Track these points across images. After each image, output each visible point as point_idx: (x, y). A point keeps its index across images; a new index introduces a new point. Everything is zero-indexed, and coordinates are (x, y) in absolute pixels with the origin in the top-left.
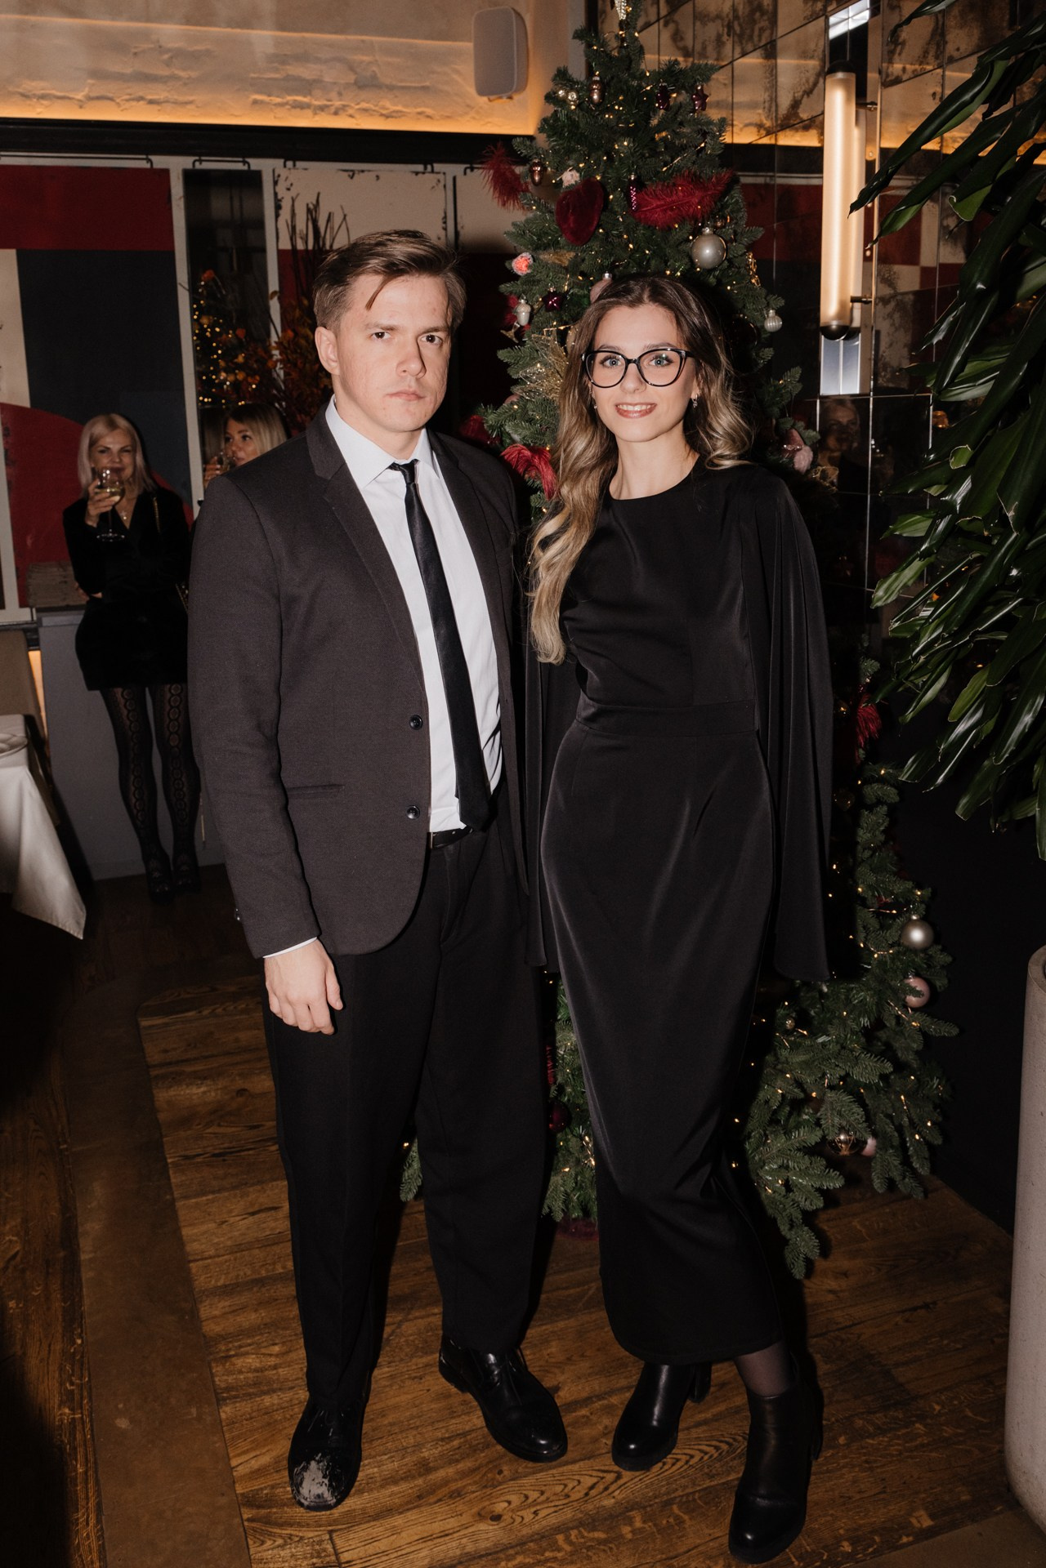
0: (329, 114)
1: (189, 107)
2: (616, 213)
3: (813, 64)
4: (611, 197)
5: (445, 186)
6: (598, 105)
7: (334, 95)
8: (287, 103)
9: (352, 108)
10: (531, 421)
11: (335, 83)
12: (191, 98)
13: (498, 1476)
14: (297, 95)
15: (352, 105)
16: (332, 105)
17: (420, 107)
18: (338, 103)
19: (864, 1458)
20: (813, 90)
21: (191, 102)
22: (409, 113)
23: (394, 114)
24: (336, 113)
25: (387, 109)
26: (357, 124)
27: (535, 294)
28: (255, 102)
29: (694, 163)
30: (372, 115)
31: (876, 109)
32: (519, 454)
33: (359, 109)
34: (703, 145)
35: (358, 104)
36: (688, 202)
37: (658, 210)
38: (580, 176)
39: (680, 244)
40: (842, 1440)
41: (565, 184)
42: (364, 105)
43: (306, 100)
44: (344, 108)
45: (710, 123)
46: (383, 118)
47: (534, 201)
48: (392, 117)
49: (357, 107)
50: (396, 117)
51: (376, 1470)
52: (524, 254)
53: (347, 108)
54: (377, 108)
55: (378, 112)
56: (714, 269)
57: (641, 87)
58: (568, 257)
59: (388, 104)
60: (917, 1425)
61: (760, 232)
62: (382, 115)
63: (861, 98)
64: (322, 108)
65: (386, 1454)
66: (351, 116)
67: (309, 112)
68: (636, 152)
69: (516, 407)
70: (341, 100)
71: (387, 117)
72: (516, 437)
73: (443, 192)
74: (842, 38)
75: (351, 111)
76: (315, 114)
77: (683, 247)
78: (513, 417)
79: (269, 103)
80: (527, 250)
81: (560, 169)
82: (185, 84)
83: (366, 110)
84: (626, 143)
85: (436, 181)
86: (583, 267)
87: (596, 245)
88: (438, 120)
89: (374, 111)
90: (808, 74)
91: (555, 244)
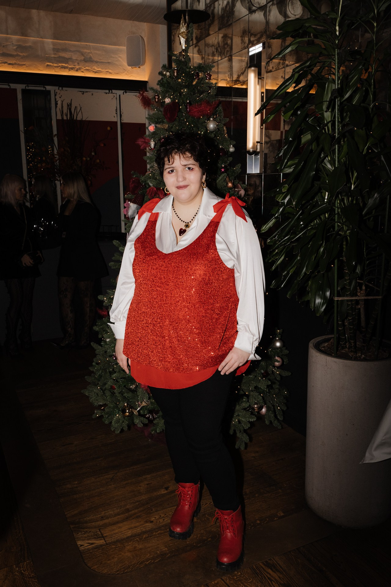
0: (74, 71)
1: (24, 66)
2: (182, 113)
3: (244, 64)
4: (181, 107)
5: (116, 98)
6: (176, 77)
7: (76, 64)
8: (59, 66)
9: (83, 69)
10: (156, 179)
11: (76, 60)
12: (24, 63)
13: (151, 511)
14: (63, 64)
15: (83, 68)
16: (76, 68)
17: (107, 69)
18: (78, 67)
19: (263, 499)
20: (244, 72)
21: (24, 65)
22: (103, 71)
23: (98, 72)
24: (77, 71)
25: (95, 70)
26: (84, 75)
27: (156, 138)
28: (48, 65)
29: (207, 97)
30: (90, 72)
31: (264, 80)
32: (153, 189)
33: (85, 69)
34: (210, 91)
35: (85, 67)
36: (206, 110)
37: (196, 112)
38: (171, 100)
39: (203, 123)
40: (257, 495)
41: (166, 103)
42: (87, 68)
43: (66, 65)
44: (80, 69)
45: (212, 84)
46: (94, 73)
47: (156, 107)
48: (97, 73)
49: (84, 69)
50: (99, 73)
51: (112, 512)
52: (152, 125)
53: (81, 69)
54: (92, 69)
55: (92, 71)
56: (214, 132)
57: (190, 72)
58: (166, 126)
59: (96, 68)
60: (279, 490)
61: (228, 120)
62: (93, 72)
63: (260, 76)
64: (72, 69)
65: (115, 508)
66: (82, 72)
67: (67, 70)
68: (189, 93)
69: (150, 175)
70: (79, 66)
71: (95, 72)
72: (151, 185)
73: (116, 100)
74: (253, 55)
75: (82, 70)
76: (70, 70)
77: (203, 124)
78: (150, 178)
79: (52, 66)
80: (153, 123)
81: (164, 97)
82: (22, 58)
83: (88, 70)
84: (186, 90)
85: (113, 96)
86: (172, 130)
87: (176, 123)
88: (114, 74)
89: (91, 70)
90: (243, 67)
91: (163, 122)
